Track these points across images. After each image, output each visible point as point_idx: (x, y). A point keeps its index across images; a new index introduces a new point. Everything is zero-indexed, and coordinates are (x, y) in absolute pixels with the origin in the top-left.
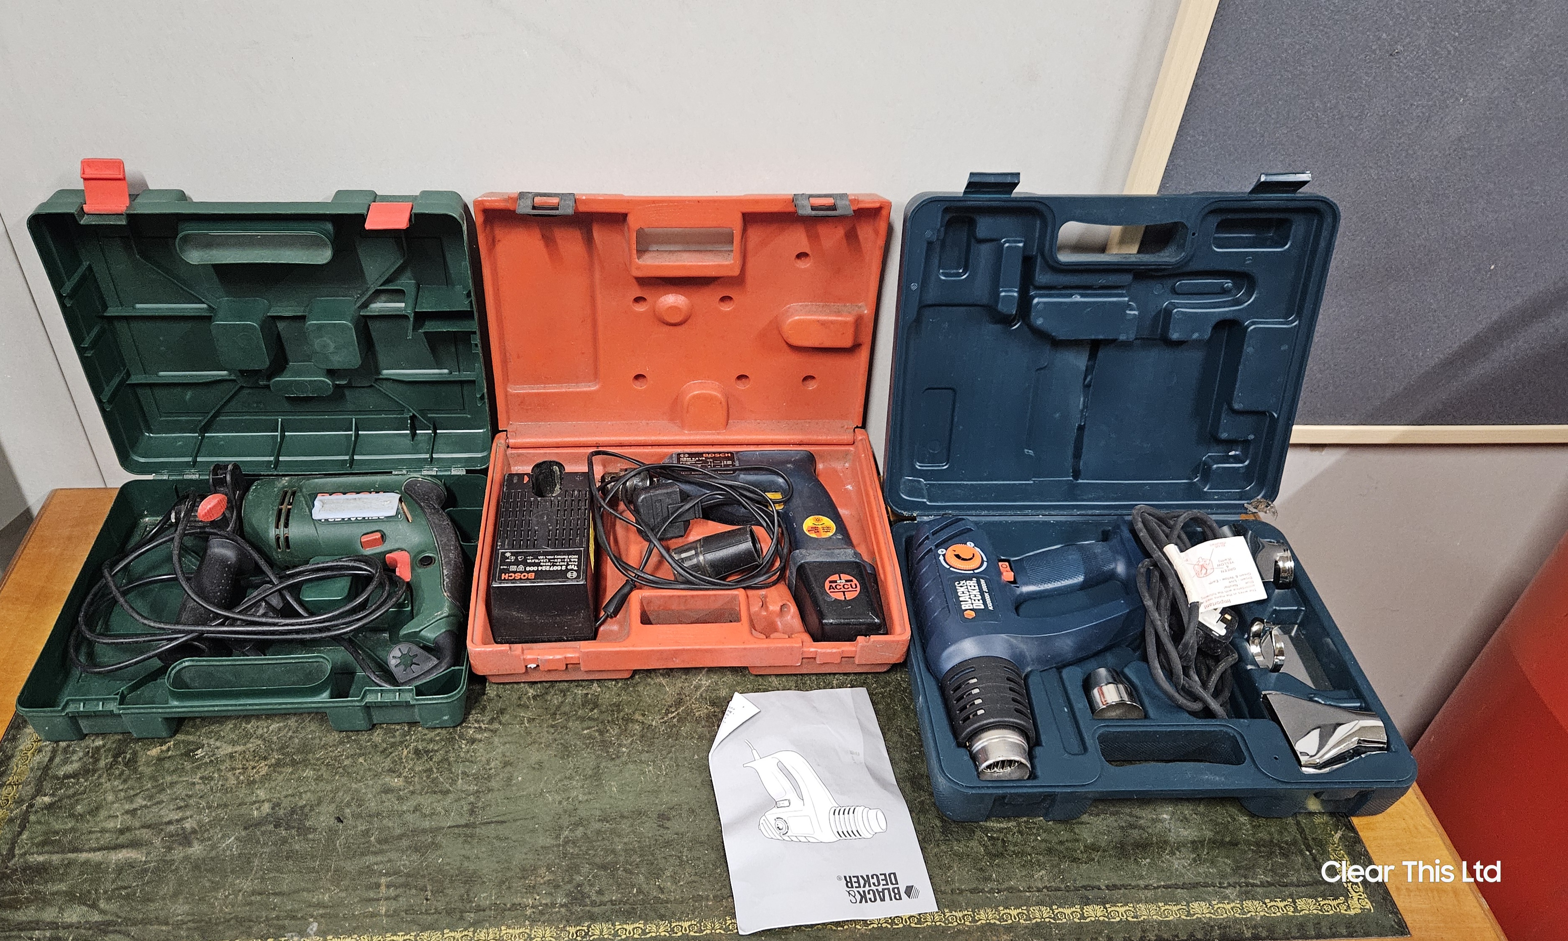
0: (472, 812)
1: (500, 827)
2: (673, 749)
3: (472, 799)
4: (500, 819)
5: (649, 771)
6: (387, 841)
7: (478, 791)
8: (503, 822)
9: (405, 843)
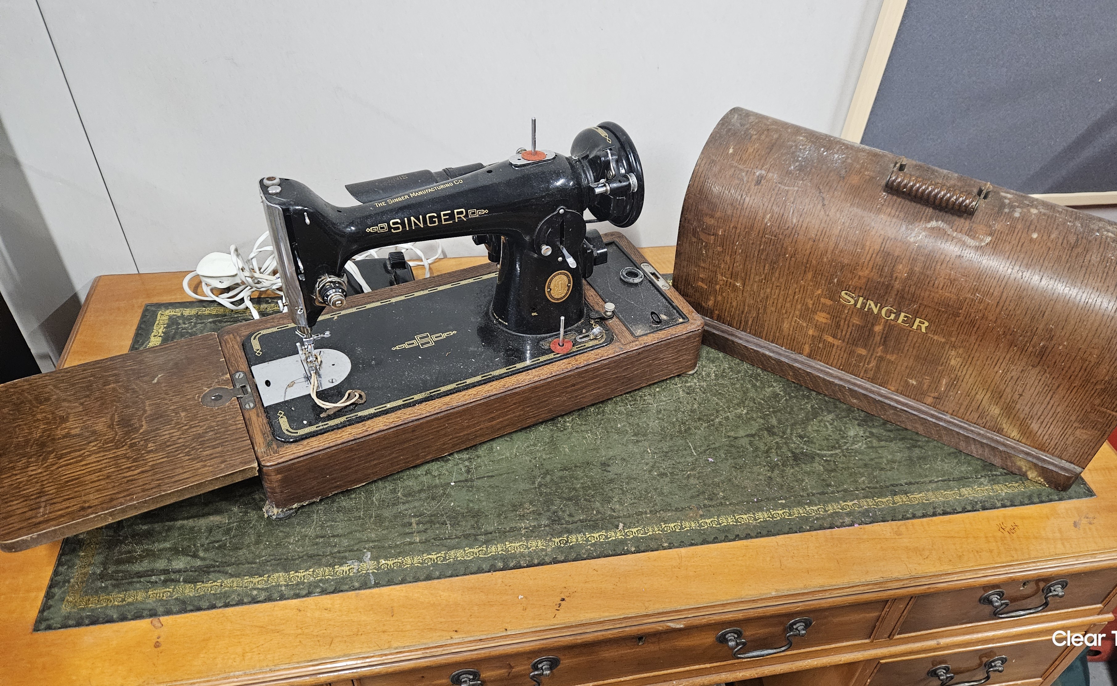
0: (468, 472)
1: (491, 480)
2: (602, 422)
3: (467, 463)
4: (490, 474)
5: (589, 437)
6: (410, 495)
7: (469, 458)
8: (492, 476)
9: (423, 495)
